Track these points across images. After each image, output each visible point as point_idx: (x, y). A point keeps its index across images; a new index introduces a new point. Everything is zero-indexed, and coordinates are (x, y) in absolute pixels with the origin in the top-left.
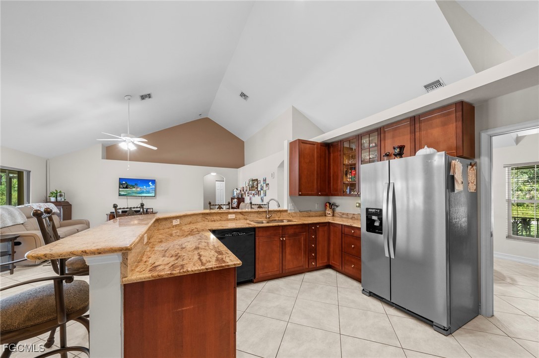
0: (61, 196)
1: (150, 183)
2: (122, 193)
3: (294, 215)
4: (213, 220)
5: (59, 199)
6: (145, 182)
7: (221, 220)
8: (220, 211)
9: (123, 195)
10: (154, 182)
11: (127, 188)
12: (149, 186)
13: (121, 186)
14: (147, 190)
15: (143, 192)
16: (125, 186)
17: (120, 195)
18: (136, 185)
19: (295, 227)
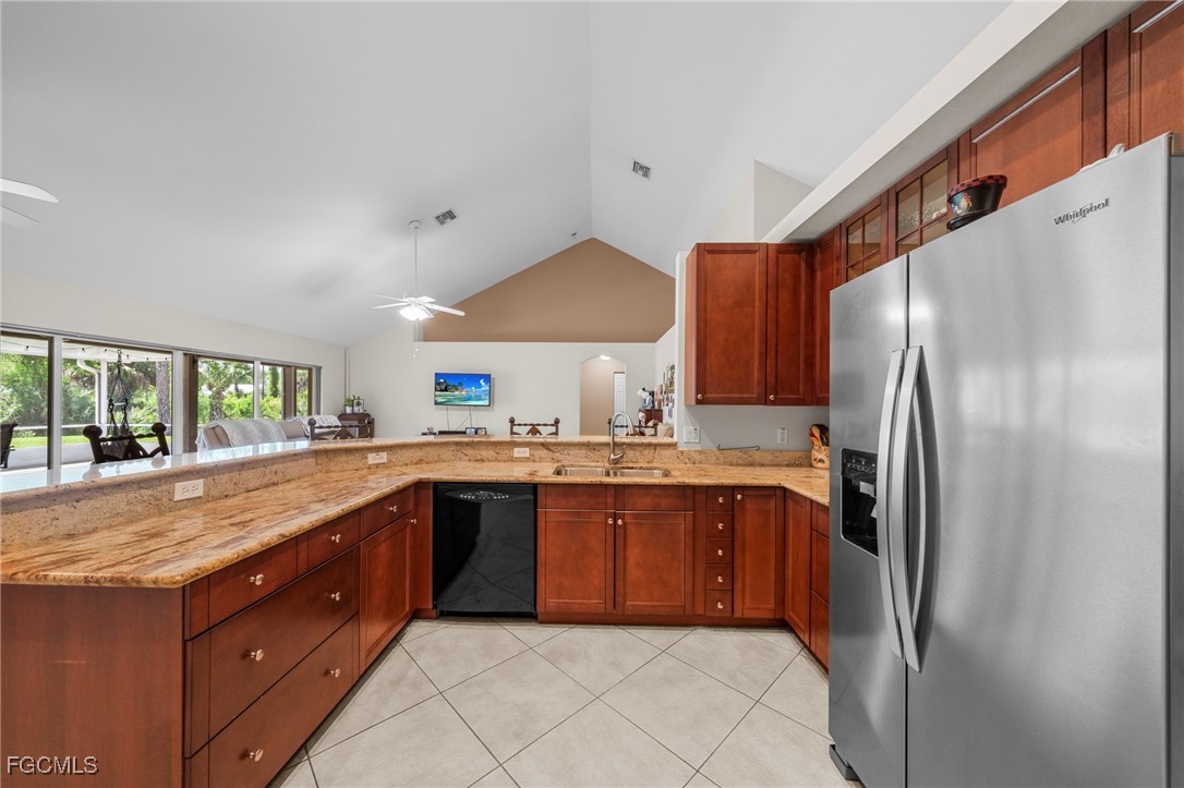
0: (358, 404)
1: (481, 381)
2: (440, 400)
3: (697, 457)
4: (479, 457)
5: (356, 409)
6: (474, 378)
7: (496, 460)
8: (534, 440)
9: (441, 404)
10: (487, 378)
11: (446, 390)
12: (480, 386)
13: (438, 388)
14: (477, 394)
15: (469, 399)
16: (443, 387)
17: (436, 403)
18: (460, 384)
19: (657, 492)
